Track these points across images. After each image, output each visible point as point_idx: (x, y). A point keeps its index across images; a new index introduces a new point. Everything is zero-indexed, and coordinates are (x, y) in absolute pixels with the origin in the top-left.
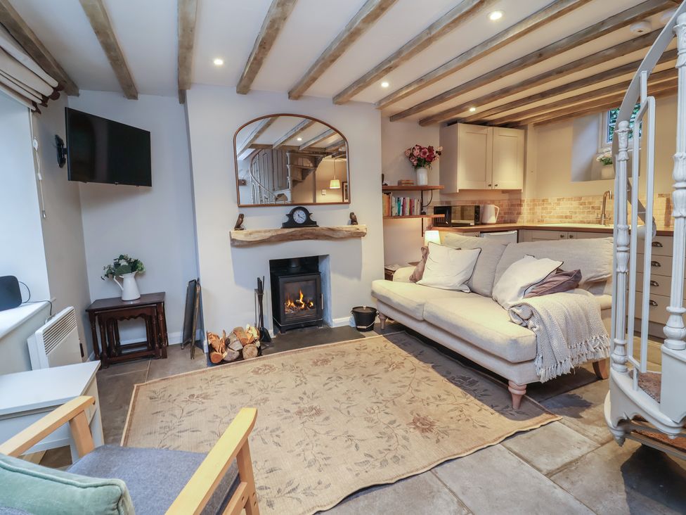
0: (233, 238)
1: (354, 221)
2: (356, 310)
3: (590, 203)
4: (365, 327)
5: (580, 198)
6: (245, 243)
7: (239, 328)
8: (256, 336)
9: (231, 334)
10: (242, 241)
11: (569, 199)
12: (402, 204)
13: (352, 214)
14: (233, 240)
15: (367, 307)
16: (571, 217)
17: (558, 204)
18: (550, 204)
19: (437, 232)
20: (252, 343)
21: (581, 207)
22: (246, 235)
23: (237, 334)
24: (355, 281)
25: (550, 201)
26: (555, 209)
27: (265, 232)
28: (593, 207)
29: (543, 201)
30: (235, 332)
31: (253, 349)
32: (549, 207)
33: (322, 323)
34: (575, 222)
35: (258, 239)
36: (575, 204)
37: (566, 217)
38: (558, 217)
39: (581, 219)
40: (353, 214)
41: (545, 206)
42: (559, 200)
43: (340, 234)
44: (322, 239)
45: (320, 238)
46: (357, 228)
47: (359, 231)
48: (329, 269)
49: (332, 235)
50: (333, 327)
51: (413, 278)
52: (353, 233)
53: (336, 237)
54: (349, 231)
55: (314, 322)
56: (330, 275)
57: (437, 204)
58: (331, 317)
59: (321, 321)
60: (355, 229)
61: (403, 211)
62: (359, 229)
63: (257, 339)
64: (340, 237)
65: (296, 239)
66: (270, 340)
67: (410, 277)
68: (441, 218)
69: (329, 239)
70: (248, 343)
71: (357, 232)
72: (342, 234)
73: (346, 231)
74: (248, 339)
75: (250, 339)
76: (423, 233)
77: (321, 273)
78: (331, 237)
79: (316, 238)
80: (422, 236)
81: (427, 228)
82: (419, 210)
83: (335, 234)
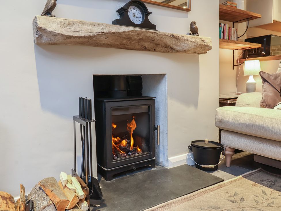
0: (39, 25)
1: (194, 31)
2: (196, 144)
4: (213, 166)
6: (60, 39)
7: (47, 180)
8: (81, 193)
9: (34, 191)
10: (56, 35)
12: (222, 30)
13: (193, 24)
14: (40, 31)
15: (209, 142)
19: (258, 61)
22: (62, 25)
23: (48, 191)
24: (192, 109)
27: (93, 25)
30: (42, 187)
33: (153, 163)
35: (82, 35)
40: (195, 23)
43: (184, 44)
44: (161, 51)
45: (159, 50)
46: (202, 40)
47: (205, 44)
48: (166, 93)
49: (174, 47)
50: (170, 167)
51: (264, 104)
52: (198, 45)
53: (179, 48)
54: (194, 43)
55: (147, 162)
56: (165, 100)
57: (245, 37)
58: (166, 155)
59: (154, 160)
60: (200, 40)
61: (223, 38)
62: (205, 42)
63: (83, 198)
64: (184, 49)
65: (130, 47)
66: (101, 196)
67: (261, 102)
68: (255, 49)
69: (170, 51)
70: (69, 209)
71: (203, 45)
72: (186, 45)
73: (191, 41)
74: (67, 201)
75: (70, 201)
76: (233, 66)
77: (155, 98)
78: (173, 49)
79: (154, 50)
80: (233, 69)
81: (237, 61)
82: (235, 39)
83: (178, 45)
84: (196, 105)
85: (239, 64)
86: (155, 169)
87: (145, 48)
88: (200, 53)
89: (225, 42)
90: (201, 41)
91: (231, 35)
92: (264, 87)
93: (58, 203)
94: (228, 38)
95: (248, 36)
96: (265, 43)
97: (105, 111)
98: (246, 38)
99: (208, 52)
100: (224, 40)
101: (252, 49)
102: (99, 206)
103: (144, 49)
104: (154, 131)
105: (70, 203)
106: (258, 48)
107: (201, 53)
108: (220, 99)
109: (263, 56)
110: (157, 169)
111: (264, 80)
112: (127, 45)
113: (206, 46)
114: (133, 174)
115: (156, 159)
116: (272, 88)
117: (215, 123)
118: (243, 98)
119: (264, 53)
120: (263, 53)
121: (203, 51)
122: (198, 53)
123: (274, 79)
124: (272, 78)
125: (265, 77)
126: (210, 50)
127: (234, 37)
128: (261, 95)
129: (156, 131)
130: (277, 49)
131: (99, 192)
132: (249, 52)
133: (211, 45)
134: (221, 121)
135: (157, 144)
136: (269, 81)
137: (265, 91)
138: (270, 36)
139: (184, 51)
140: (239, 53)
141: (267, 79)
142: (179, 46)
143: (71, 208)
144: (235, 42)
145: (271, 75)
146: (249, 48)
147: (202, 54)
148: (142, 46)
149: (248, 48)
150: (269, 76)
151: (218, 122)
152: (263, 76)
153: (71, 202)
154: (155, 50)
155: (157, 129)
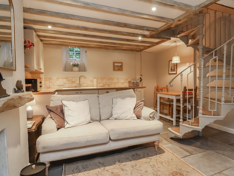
3: (71, 80)
5: (67, 78)
11: (62, 78)
16: (64, 86)
17: (58, 80)
21: (68, 81)
25: (53, 79)
26: (56, 82)
28: (73, 82)
29: (50, 79)
32: (53, 81)
34: (66, 88)
36: (65, 80)
37: (62, 86)
38: (58, 86)
39: (68, 86)
41: (51, 81)
42: (58, 78)
49: (17, 105)
78: (16, 107)
96: (33, 83)
106: (29, 87)
116: (57, 115)
119: (33, 90)
123: (56, 110)
136: (54, 111)
138: (36, 79)
141: (52, 110)
152: (49, 108)
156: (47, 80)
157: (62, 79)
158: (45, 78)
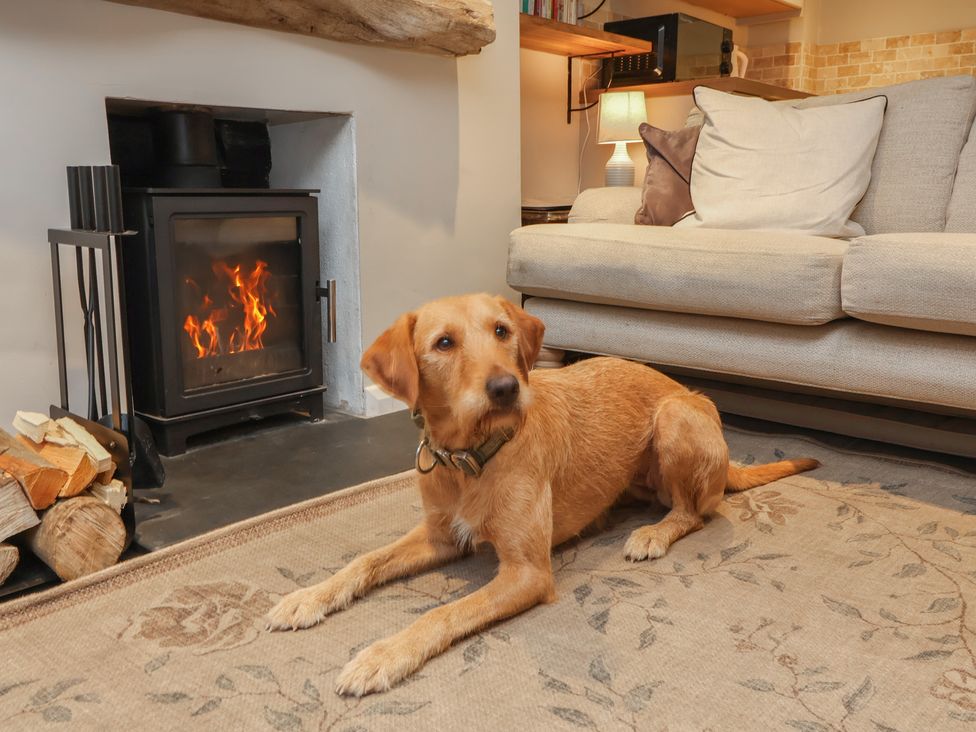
5: (957, 34)
11: (923, 40)
17: (891, 55)
18: (866, 55)
19: (641, 96)
20: (88, 491)
21: (958, 57)
25: (863, 48)
26: (878, 71)
29: (845, 49)
31: (104, 523)
32: (862, 64)
36: (940, 50)
41: (851, 62)
42: (892, 43)
43: (407, 18)
44: (333, 34)
45: (328, 29)
46: (465, 7)
47: (475, 21)
48: (352, 176)
49: (376, 22)
50: (370, 414)
51: (647, 219)
52: (452, 24)
53: (392, 30)
54: (441, 14)
55: (297, 398)
56: (352, 202)
57: (605, 16)
58: (359, 379)
59: (320, 393)
60: (458, 7)
61: (536, 13)
62: (475, 14)
63: (109, 468)
64: (407, 34)
65: (229, 11)
66: (159, 476)
67: (637, 214)
68: (635, 56)
69: (362, 37)
70: (67, 495)
71: (467, 24)
72: (414, 20)
73: (431, 10)
74: (59, 474)
75: (71, 473)
76: (570, 111)
77: (319, 191)
78: (372, 30)
79: (312, 28)
80: (569, 122)
81: (581, 94)
82: (573, 21)
83: (390, 17)
84: (449, 222)
85: (586, 106)
86: (324, 421)
87: (281, 20)
88: (458, 51)
89: (540, 25)
90: (460, 12)
91: (561, 6)
92: (650, 172)
93: (31, 476)
94: (549, 13)
95: (615, 15)
96: (661, 38)
97: (152, 226)
98: (608, 20)
99: (482, 48)
100: (536, 19)
101: (626, 58)
102: (157, 501)
103: (277, 22)
104: (318, 299)
105: (70, 479)
106: (643, 55)
107: (463, 52)
108: (523, 209)
109: (656, 80)
110: (329, 422)
111: (653, 152)
112: (221, 5)
113: (477, 28)
114: (253, 436)
115: (325, 390)
116: (671, 171)
117: (507, 277)
118: (588, 201)
119: (658, 71)
120: (656, 70)
121: (466, 45)
122: (453, 52)
123: (677, 147)
124: (673, 143)
125: (655, 140)
126: (488, 43)
127: (570, 15)
128: (640, 193)
129: (324, 300)
130: (708, 68)
131: (155, 464)
132: (617, 68)
133: (491, 25)
134: (523, 268)
135: (329, 341)
136: (664, 154)
137: (650, 182)
138: (676, 16)
139: (410, 39)
140: (586, 69)
141: (658, 147)
142: (393, 23)
143: (76, 492)
144: (572, 30)
145: (670, 136)
146: (616, 55)
147: (465, 54)
148: (272, 11)
149: (613, 53)
150: (666, 136)
151: (516, 271)
152: (648, 138)
153: (75, 476)
154: (313, 31)
155: (326, 293)
156: (830, 59)
157: (921, 43)
158: (816, 48)
